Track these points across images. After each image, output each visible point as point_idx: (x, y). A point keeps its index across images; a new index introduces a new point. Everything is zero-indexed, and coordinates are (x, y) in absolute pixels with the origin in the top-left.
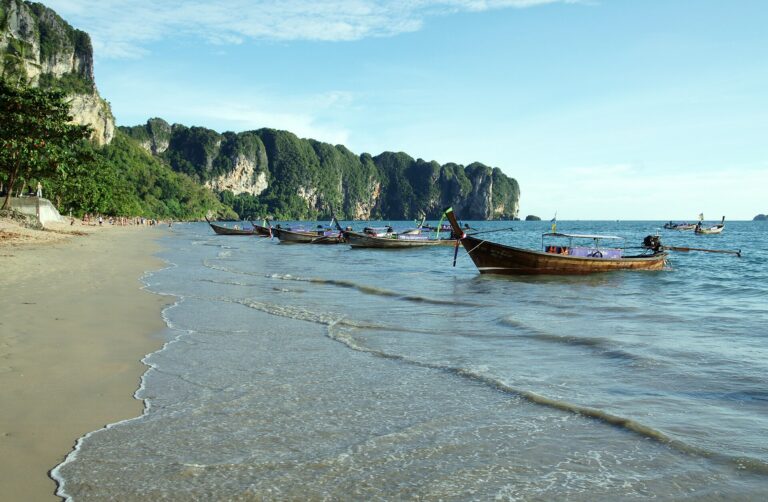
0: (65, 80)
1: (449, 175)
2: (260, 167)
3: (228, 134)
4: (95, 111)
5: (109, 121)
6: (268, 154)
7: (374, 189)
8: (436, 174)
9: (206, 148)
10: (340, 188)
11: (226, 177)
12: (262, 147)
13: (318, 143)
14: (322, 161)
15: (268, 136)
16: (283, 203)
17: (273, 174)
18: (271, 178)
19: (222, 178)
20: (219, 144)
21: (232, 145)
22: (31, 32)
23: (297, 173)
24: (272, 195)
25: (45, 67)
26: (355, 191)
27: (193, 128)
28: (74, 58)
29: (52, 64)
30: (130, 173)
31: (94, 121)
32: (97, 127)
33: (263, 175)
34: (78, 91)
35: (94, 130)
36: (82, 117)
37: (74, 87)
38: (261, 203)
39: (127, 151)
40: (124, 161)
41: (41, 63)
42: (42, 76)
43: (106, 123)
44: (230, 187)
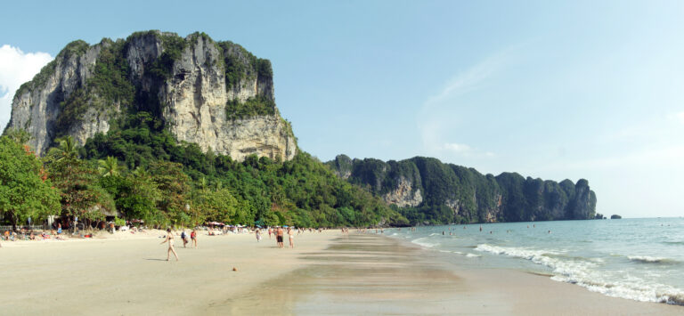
0: (249, 104)
1: (550, 188)
2: (417, 185)
3: (391, 163)
4: (277, 132)
5: (290, 140)
6: (421, 175)
7: (498, 200)
8: (542, 188)
9: (376, 173)
10: (474, 199)
11: (392, 194)
12: (417, 170)
13: (457, 166)
14: (461, 180)
15: (420, 163)
16: (436, 212)
17: (426, 190)
18: (425, 193)
19: (388, 195)
20: (385, 170)
21: (395, 169)
22: (215, 61)
23: (444, 189)
24: (427, 207)
25: (231, 94)
26: (485, 201)
27: (365, 159)
28: (257, 84)
29: (237, 91)
30: (309, 185)
31: (277, 140)
32: (280, 146)
33: (419, 191)
34: (261, 113)
35: (277, 149)
36: (266, 137)
37: (256, 109)
38: (419, 212)
39: (307, 166)
40: (303, 175)
41: (227, 91)
42: (228, 103)
43: (287, 141)
44: (395, 201)
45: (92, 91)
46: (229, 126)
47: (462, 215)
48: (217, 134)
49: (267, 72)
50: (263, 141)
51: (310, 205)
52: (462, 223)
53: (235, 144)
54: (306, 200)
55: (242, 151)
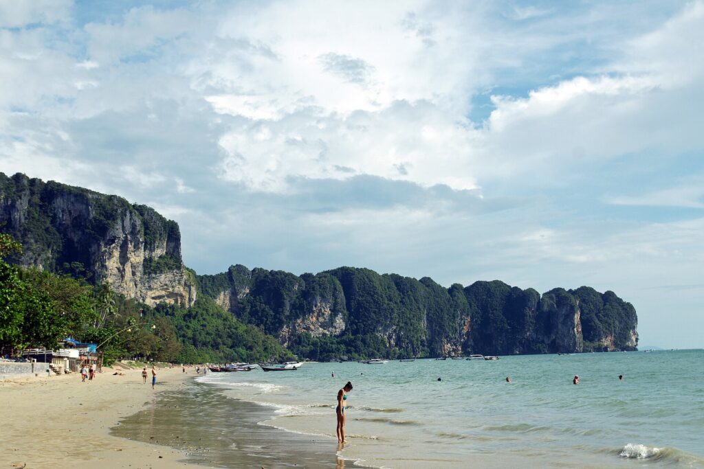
0: (161, 261)
2: (339, 307)
3: (306, 277)
4: (183, 282)
5: (193, 289)
6: (346, 294)
7: (464, 323)
9: (284, 292)
10: (423, 324)
11: (304, 320)
12: (339, 286)
13: (401, 278)
14: (403, 297)
15: (346, 277)
16: (359, 343)
17: (350, 314)
18: (349, 318)
19: (299, 321)
20: (296, 288)
21: (311, 286)
22: (139, 231)
23: (375, 312)
24: (349, 336)
25: (148, 253)
26: (441, 326)
27: (272, 273)
28: (167, 243)
29: (152, 250)
30: (209, 328)
31: (182, 289)
32: (184, 294)
33: (340, 316)
34: (170, 269)
35: (181, 296)
36: (173, 287)
37: (167, 266)
38: (338, 343)
39: (207, 310)
40: (204, 319)
41: (145, 250)
42: (145, 260)
43: (190, 290)
44: (308, 329)
45: (29, 236)
46: (146, 279)
47: (401, 347)
48: (136, 285)
49: (176, 235)
50: (171, 290)
51: (212, 346)
52: (400, 357)
53: (149, 293)
54: (209, 342)
55: (153, 298)
